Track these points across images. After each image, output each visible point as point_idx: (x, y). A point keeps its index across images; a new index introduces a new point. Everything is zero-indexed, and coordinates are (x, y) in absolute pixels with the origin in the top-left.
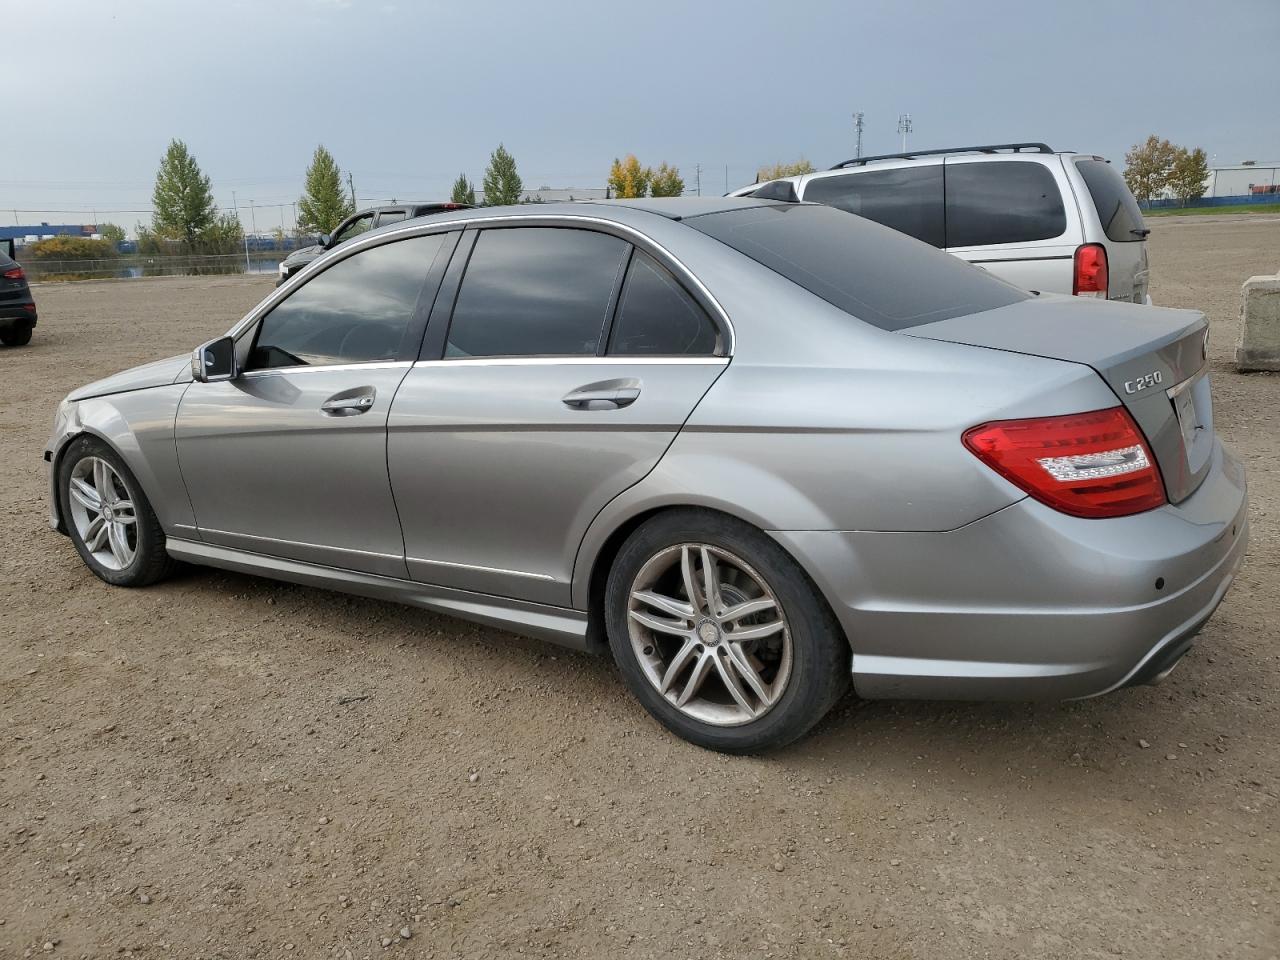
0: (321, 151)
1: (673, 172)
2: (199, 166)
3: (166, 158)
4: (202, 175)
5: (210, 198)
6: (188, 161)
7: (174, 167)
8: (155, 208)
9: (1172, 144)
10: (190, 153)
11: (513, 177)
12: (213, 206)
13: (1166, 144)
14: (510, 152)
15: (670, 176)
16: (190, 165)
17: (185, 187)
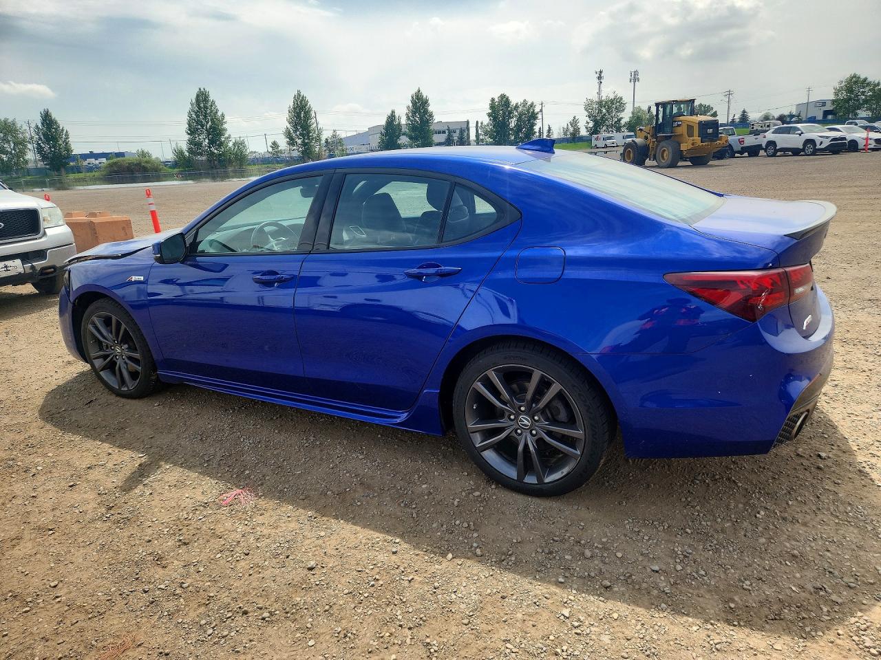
0: (299, 94)
1: (532, 105)
2: (218, 107)
3: (194, 101)
4: (219, 114)
5: (225, 129)
6: (210, 104)
7: (200, 108)
8: (187, 137)
9: (870, 79)
10: (211, 98)
11: (426, 111)
12: (226, 135)
13: (865, 79)
14: (425, 94)
15: (529, 109)
16: (211, 107)
17: (207, 123)
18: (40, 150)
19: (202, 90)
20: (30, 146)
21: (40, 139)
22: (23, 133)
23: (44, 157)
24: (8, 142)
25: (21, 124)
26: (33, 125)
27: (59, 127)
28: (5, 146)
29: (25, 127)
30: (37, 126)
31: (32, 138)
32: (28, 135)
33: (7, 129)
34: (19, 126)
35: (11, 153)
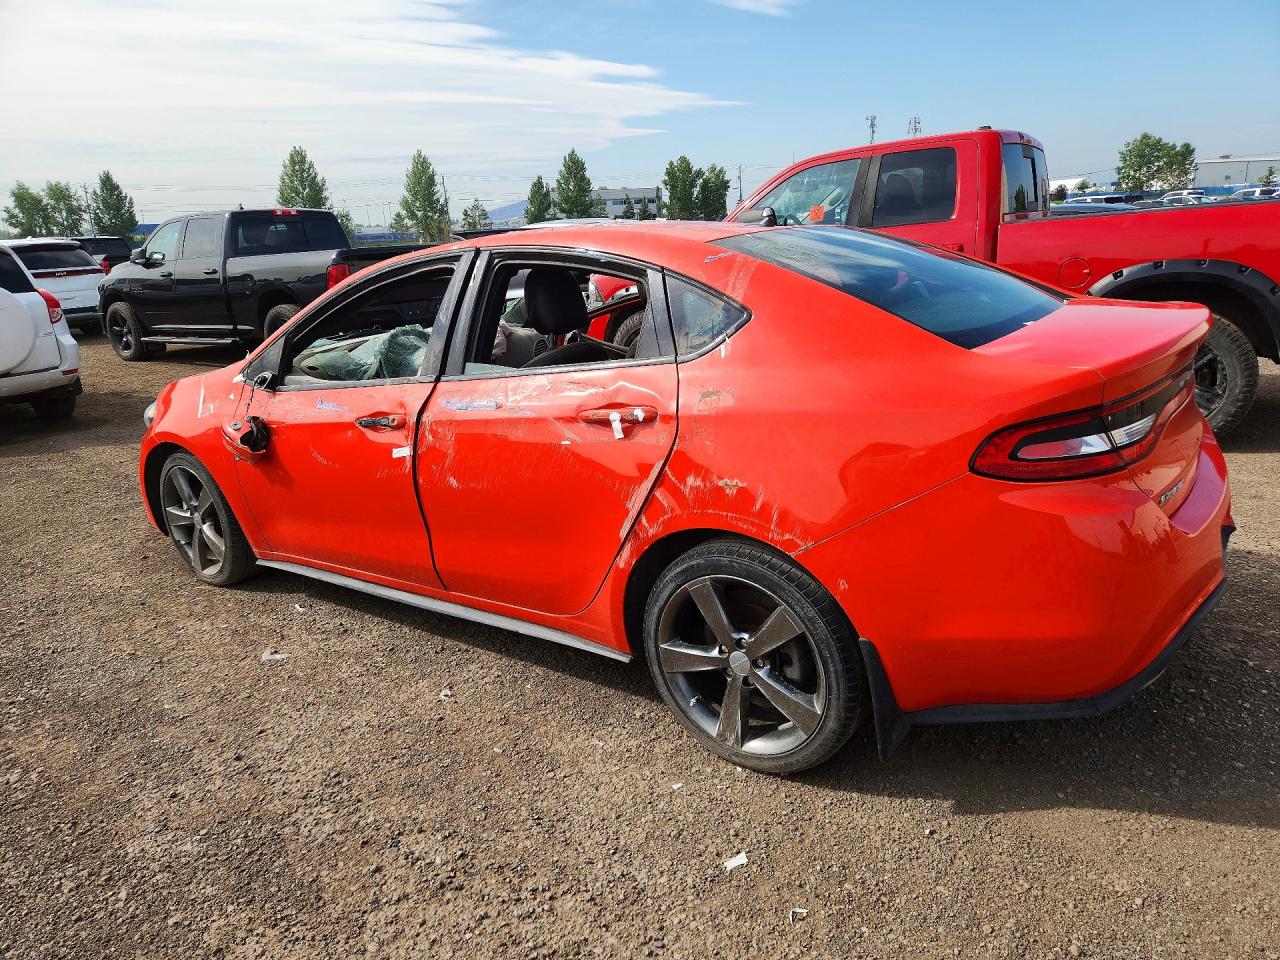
0: (420, 156)
1: (721, 171)
2: (317, 171)
3: (287, 162)
4: (319, 178)
5: (326, 199)
6: (307, 166)
7: (295, 171)
9: (1164, 141)
10: (308, 159)
11: (583, 178)
12: (329, 204)
13: (1160, 140)
14: (581, 155)
15: (718, 176)
16: (309, 169)
17: (304, 189)
18: (98, 220)
19: (298, 148)
20: (86, 216)
21: (99, 208)
22: (77, 200)
23: (103, 230)
24: (60, 212)
25: (76, 190)
26: (90, 190)
27: (121, 193)
28: (56, 215)
29: (81, 193)
30: (95, 193)
31: (89, 206)
32: (84, 204)
33: (60, 194)
34: (72, 191)
35: (63, 225)
